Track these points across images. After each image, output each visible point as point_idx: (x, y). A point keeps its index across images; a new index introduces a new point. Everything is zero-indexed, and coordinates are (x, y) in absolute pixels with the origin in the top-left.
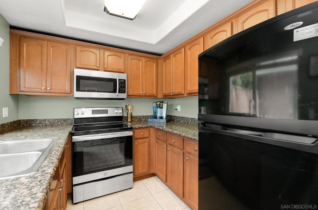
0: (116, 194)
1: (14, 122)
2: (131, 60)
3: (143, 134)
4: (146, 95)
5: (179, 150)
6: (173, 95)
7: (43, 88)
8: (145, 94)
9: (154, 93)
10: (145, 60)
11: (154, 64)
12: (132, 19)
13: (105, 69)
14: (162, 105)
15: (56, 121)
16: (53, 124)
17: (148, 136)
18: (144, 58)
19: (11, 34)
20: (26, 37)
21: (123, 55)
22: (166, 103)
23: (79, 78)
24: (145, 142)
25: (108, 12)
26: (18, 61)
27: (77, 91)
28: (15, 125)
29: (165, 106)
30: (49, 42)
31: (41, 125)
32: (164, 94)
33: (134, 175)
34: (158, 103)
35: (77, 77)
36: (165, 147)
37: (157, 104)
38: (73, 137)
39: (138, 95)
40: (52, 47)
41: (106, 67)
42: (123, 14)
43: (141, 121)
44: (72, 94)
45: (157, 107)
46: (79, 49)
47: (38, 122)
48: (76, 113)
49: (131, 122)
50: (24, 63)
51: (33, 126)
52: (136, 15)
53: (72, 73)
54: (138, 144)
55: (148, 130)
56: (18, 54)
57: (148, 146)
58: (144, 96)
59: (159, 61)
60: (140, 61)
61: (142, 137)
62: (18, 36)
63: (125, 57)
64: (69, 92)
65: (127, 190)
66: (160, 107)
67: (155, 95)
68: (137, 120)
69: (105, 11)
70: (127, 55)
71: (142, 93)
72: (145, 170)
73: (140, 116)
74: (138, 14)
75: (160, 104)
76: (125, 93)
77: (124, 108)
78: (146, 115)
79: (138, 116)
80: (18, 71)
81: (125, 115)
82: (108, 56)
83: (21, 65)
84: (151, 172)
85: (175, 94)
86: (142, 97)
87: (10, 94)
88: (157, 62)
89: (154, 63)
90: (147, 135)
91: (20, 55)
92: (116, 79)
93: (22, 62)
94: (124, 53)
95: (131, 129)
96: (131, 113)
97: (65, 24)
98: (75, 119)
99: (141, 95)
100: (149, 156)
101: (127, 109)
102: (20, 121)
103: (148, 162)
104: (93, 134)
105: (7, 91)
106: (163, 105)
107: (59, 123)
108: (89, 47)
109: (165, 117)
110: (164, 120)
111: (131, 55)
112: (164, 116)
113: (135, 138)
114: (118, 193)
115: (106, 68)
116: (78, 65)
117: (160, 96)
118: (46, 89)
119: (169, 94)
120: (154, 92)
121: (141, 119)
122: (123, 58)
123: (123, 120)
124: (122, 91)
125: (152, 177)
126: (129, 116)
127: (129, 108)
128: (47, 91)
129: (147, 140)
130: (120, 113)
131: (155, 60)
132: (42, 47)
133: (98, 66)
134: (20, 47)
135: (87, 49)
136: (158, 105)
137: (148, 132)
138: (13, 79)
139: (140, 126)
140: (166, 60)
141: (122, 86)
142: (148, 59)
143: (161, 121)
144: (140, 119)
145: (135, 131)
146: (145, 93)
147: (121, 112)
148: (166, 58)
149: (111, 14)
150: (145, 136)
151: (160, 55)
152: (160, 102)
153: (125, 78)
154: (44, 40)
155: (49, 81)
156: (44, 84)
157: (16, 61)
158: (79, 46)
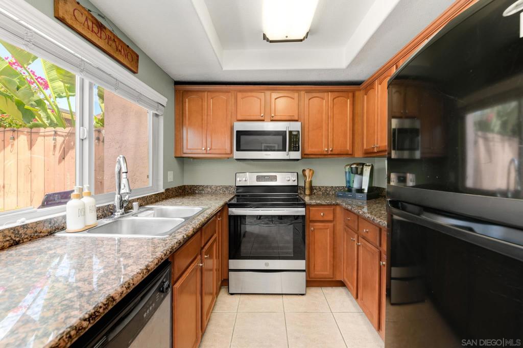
0: (281, 296)
1: (179, 187)
2: (309, 99)
3: (323, 214)
4: (333, 152)
5: (373, 248)
6: (378, 152)
7: (203, 149)
8: (331, 151)
9: (348, 149)
10: (331, 96)
11: (349, 100)
12: (301, 40)
13: (272, 119)
14: (362, 169)
15: (218, 188)
16: (214, 192)
17: (332, 220)
18: (329, 93)
19: (176, 91)
20: (187, 91)
21: (296, 95)
22: (369, 166)
23: (240, 133)
24: (327, 229)
25: (268, 40)
26: (181, 119)
27: (237, 150)
28: (180, 191)
29: (367, 171)
30: (209, 93)
31: (203, 192)
32: (365, 150)
33: (308, 276)
34: (354, 166)
35: (237, 132)
36: (355, 239)
37: (352, 168)
38: (230, 209)
39: (320, 153)
40: (212, 98)
41: (273, 115)
42: (287, 37)
43: (328, 194)
44: (232, 155)
45: (352, 173)
46: (240, 95)
47: (201, 188)
48: (238, 179)
49: (309, 195)
50: (187, 122)
51: (196, 193)
52: (308, 33)
53: (232, 128)
54: (314, 229)
55: (332, 209)
56: (181, 113)
57: (332, 235)
58: (330, 154)
59: (357, 93)
60: (323, 99)
61: (321, 219)
62: (181, 92)
63: (299, 96)
64: (229, 152)
65: (297, 296)
66: (357, 173)
67: (350, 152)
68: (321, 193)
69: (264, 39)
70: (302, 93)
71: (326, 149)
72: (326, 273)
73: (326, 187)
74: (309, 30)
75: (357, 168)
76: (298, 151)
77: (300, 173)
78: (337, 186)
79: (323, 187)
80: (181, 131)
81: (302, 184)
82: (276, 99)
83: (184, 123)
84: (338, 279)
85: (381, 149)
86: (326, 156)
87: (175, 157)
88: (354, 96)
89: (348, 98)
90: (330, 217)
91: (183, 113)
92: (286, 131)
93: (184, 120)
94: (298, 91)
95: (304, 205)
96: (311, 182)
97: (222, 69)
98: (238, 186)
99: (325, 153)
100: (334, 252)
101: (305, 176)
102: (184, 186)
103: (332, 260)
104: (251, 207)
105: (173, 155)
106: (364, 169)
107: (221, 192)
108: (251, 91)
109: (366, 191)
110: (364, 196)
111: (308, 92)
112: (365, 187)
113: (311, 219)
114: (284, 296)
115: (273, 117)
116: (239, 118)
117: (359, 154)
118: (206, 149)
119: (372, 151)
120: (348, 147)
121: (328, 192)
122: (296, 99)
123: (299, 192)
124: (294, 147)
125: (340, 288)
126: (307, 185)
127: (307, 173)
128: (208, 152)
129: (331, 225)
130: (294, 181)
131: (351, 95)
132: (202, 99)
133: (262, 115)
134: (183, 103)
135: (249, 94)
136: (354, 169)
137: (332, 213)
138: (178, 141)
139: (318, 202)
140: (369, 90)
141: (294, 141)
142: (336, 94)
143: (359, 195)
144: (326, 192)
145: (311, 208)
146: (331, 149)
147: (294, 179)
148: (368, 88)
149: (271, 42)
150: (326, 218)
151: (358, 83)
152: (358, 164)
153: (300, 129)
154: (204, 91)
155: (209, 140)
156: (204, 144)
157: (180, 120)
158: (240, 91)
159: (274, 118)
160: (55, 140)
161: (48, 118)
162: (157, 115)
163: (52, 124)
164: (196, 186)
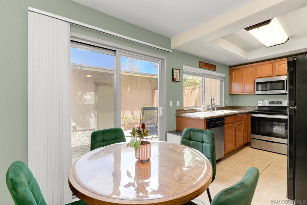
0: (278, 154)
1: (231, 106)
7: (241, 91)
12: (285, 43)
15: (249, 107)
19: (229, 70)
20: (234, 69)
27: (257, 91)
30: (243, 69)
35: (257, 83)
40: (245, 70)
41: (277, 73)
42: (275, 44)
44: (254, 93)
46: (258, 67)
47: (241, 107)
48: (259, 103)
50: (234, 81)
53: (254, 81)
69: (265, 46)
80: (231, 85)
82: (279, 65)
83: (232, 82)
92: (284, 80)
97: (248, 60)
98: (259, 106)
105: (228, 94)
107: (251, 109)
116: (258, 76)
128: (243, 92)
132: (240, 71)
133: (271, 74)
134: (232, 74)
135: (264, 65)
138: (230, 88)
149: (268, 47)
154: (241, 68)
155: (243, 87)
156: (241, 89)
157: (231, 80)
158: (259, 65)
159: (278, 75)
160: (189, 91)
161: (187, 84)
162: (222, 81)
163: (188, 86)
164: (238, 106)
